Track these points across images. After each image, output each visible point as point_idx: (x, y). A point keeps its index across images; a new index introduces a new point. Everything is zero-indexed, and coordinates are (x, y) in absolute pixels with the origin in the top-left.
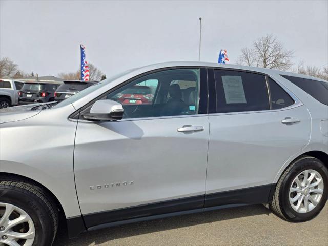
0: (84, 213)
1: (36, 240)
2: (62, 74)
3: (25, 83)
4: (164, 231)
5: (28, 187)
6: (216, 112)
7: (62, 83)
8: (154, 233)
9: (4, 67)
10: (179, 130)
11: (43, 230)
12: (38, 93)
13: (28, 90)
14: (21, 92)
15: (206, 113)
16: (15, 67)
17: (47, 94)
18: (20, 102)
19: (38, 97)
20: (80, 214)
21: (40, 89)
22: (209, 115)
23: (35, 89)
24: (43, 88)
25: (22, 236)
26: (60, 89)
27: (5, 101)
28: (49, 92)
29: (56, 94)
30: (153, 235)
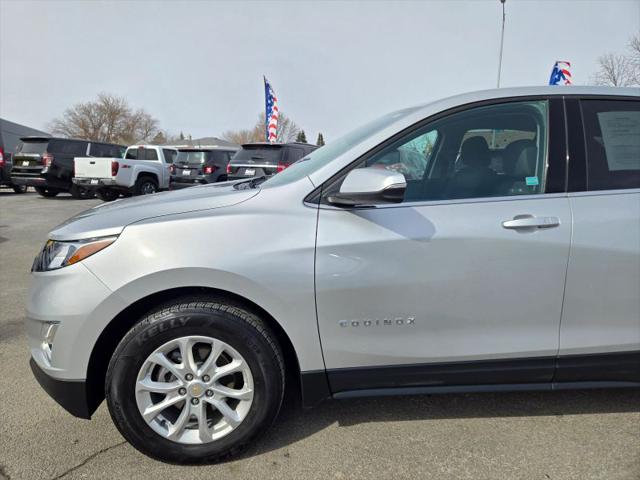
0: (330, 366)
1: (256, 402)
2: (229, 133)
3: (180, 151)
4: (462, 420)
5: (244, 315)
6: (585, 190)
7: (239, 149)
8: (443, 421)
9: (137, 125)
10: (507, 224)
11: (267, 388)
12: (200, 167)
13: (184, 163)
14: (175, 167)
15: (563, 191)
16: (155, 125)
17: (215, 169)
18: (174, 183)
19: (200, 174)
20: (323, 368)
21: (203, 161)
22: (569, 194)
23: (195, 161)
24: (208, 158)
25: (235, 394)
26: (236, 158)
27: (148, 181)
28: (217, 165)
29: (231, 168)
30: (442, 424)
